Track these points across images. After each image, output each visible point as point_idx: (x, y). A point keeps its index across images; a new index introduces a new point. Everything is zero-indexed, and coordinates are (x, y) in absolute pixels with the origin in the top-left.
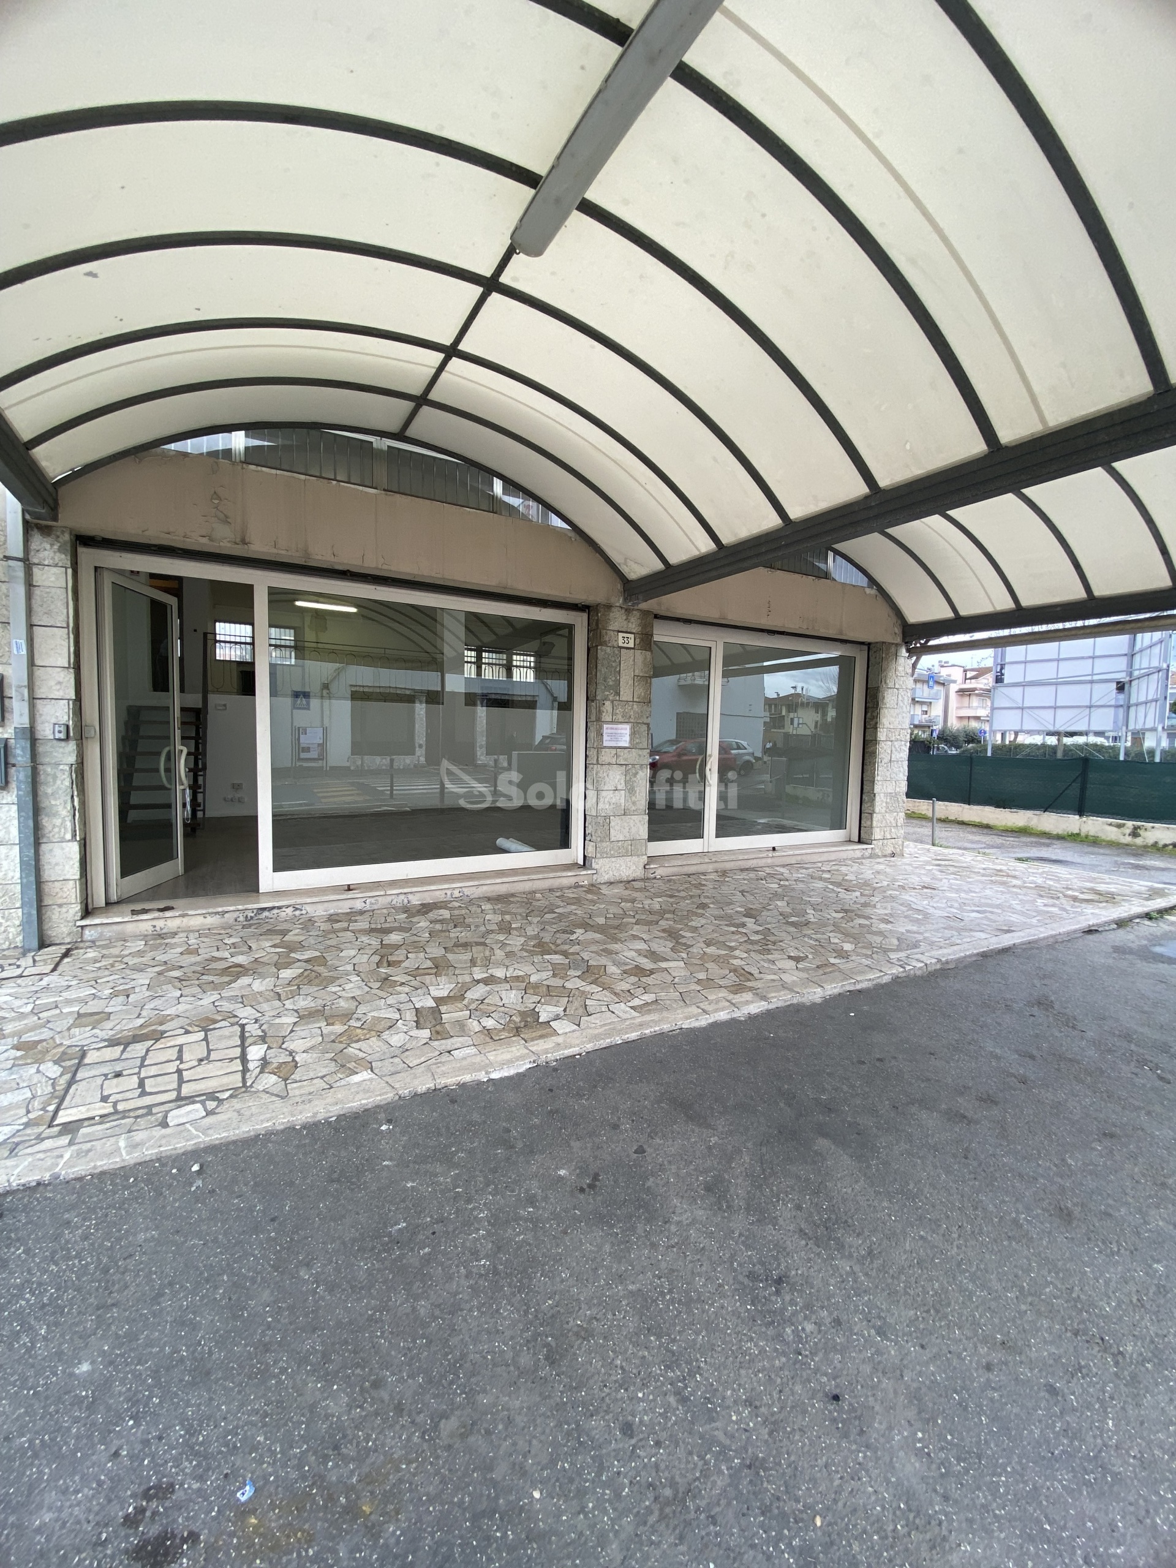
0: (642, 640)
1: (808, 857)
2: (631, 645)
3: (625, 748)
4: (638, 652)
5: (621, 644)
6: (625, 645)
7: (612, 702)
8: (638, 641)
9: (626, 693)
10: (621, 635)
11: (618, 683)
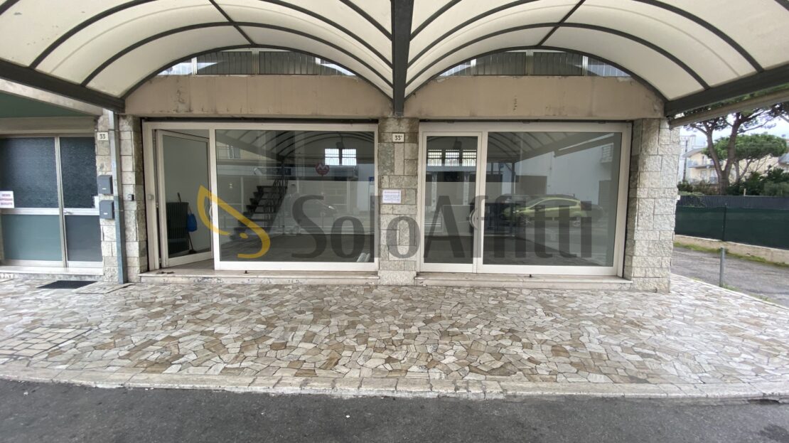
0: (410, 137)
1: (560, 285)
2: (402, 140)
3: (399, 204)
4: (407, 145)
5: (394, 141)
6: (398, 141)
7: (389, 176)
8: (407, 137)
9: (398, 170)
10: (394, 135)
11: (393, 165)
